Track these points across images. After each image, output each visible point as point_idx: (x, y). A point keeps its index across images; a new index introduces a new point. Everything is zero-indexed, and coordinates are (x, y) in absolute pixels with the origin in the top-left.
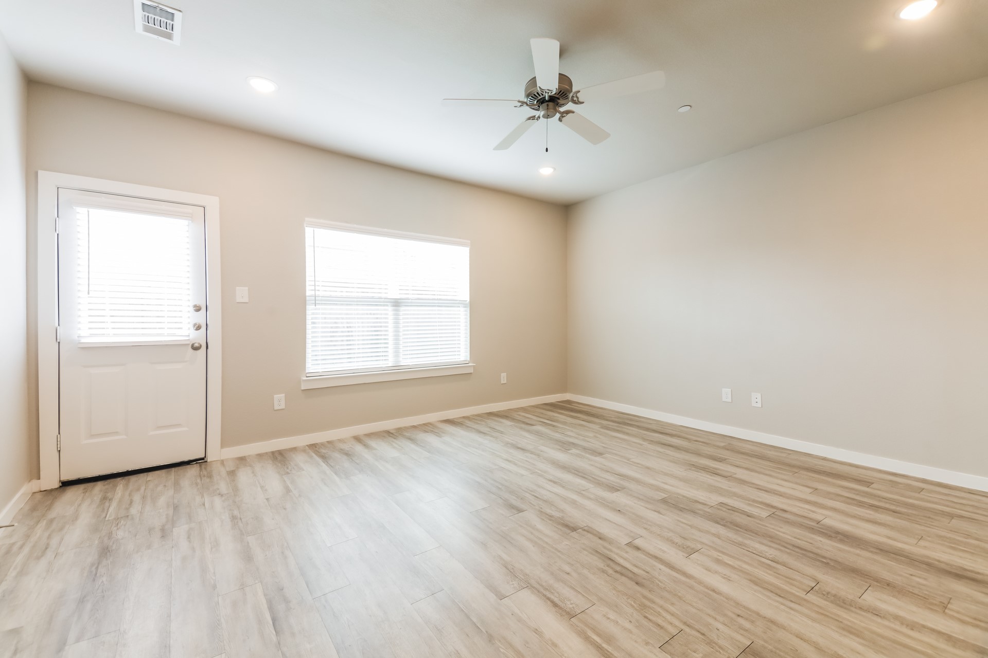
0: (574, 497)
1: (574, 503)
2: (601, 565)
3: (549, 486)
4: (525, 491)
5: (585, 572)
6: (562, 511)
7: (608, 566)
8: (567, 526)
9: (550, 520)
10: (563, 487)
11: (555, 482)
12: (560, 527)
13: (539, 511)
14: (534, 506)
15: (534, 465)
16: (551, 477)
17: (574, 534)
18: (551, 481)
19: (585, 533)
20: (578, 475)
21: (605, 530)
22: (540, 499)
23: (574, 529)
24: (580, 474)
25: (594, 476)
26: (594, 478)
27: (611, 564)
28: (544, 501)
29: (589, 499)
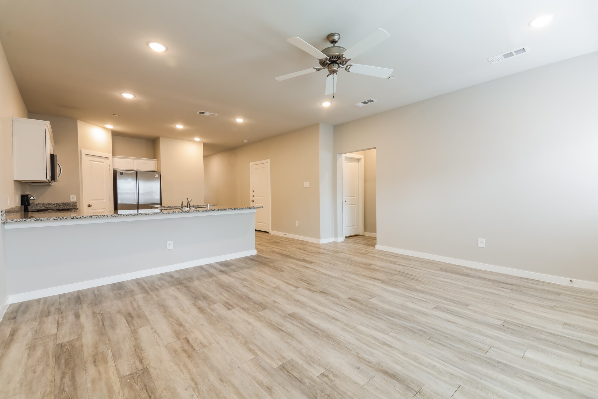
0: (320, 308)
1: (320, 304)
2: (312, 282)
3: (337, 315)
4: (352, 310)
5: (318, 281)
6: (327, 299)
7: (309, 282)
8: (324, 293)
9: (333, 295)
10: (327, 315)
11: (334, 318)
12: (327, 292)
13: (339, 299)
14: (343, 301)
15: (358, 340)
16: (337, 323)
17: (321, 290)
18: (337, 320)
19: (316, 291)
20: (315, 327)
21: (307, 293)
22: (341, 305)
23: (321, 292)
24: (313, 328)
25: (303, 327)
26: (304, 325)
27: (308, 283)
28: (338, 304)
29: (310, 307)
